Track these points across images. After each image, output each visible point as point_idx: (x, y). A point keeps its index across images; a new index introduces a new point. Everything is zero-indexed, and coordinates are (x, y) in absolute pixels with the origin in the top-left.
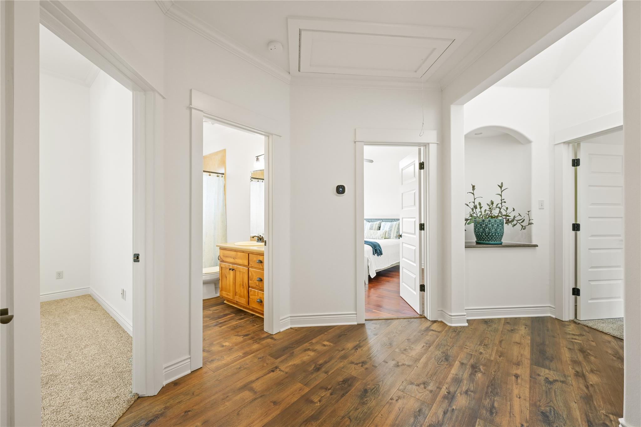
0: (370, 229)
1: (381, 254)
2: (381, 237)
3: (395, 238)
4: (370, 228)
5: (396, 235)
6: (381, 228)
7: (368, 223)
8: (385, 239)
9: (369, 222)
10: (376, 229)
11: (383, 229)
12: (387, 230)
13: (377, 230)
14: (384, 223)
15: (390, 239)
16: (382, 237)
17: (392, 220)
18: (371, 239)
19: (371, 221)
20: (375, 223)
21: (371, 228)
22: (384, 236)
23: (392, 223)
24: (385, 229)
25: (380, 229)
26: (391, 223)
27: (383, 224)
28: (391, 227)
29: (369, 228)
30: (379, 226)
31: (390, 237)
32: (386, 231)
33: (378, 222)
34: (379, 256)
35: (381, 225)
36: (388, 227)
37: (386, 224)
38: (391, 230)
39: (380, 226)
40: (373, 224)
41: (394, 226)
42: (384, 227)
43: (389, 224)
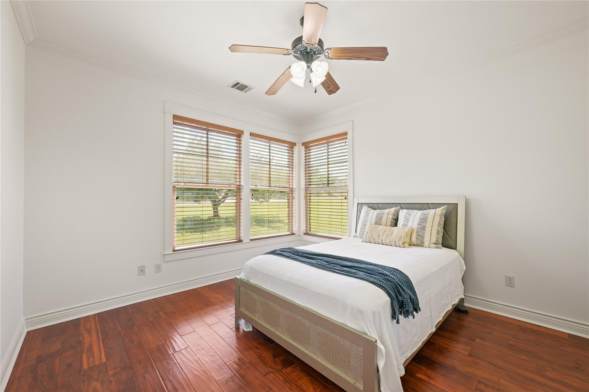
0: (375, 224)
1: (417, 309)
2: (401, 242)
3: (434, 246)
4: (376, 221)
5: (435, 240)
6: (400, 223)
7: (372, 211)
8: (410, 245)
9: (375, 209)
10: (389, 223)
11: (405, 225)
12: (415, 226)
13: (391, 226)
14: (405, 211)
15: (423, 246)
16: (404, 243)
17: (422, 205)
18: (379, 244)
19: (378, 208)
20: (387, 211)
21: (378, 222)
22: (407, 240)
23: (426, 212)
24: (410, 225)
25: (396, 225)
26: (421, 211)
27: (403, 213)
28: (424, 220)
29: (373, 221)
30: (395, 217)
31: (423, 242)
32: (413, 230)
33: (393, 210)
34: (411, 317)
35: (398, 215)
36: (417, 221)
37: (410, 214)
38: (423, 228)
39: (398, 218)
40: (382, 214)
41: (430, 220)
42: (407, 219)
43: (417, 214)
